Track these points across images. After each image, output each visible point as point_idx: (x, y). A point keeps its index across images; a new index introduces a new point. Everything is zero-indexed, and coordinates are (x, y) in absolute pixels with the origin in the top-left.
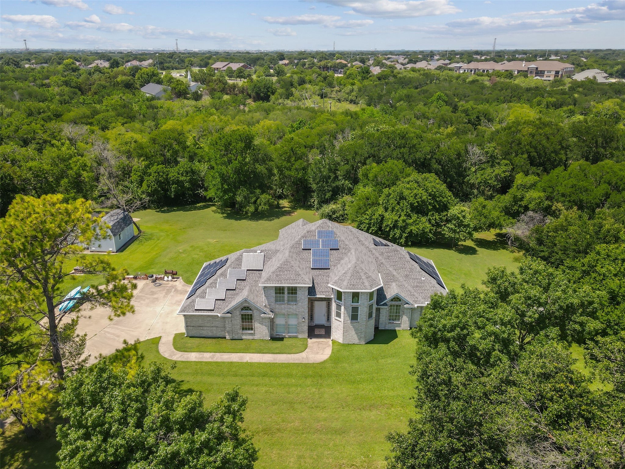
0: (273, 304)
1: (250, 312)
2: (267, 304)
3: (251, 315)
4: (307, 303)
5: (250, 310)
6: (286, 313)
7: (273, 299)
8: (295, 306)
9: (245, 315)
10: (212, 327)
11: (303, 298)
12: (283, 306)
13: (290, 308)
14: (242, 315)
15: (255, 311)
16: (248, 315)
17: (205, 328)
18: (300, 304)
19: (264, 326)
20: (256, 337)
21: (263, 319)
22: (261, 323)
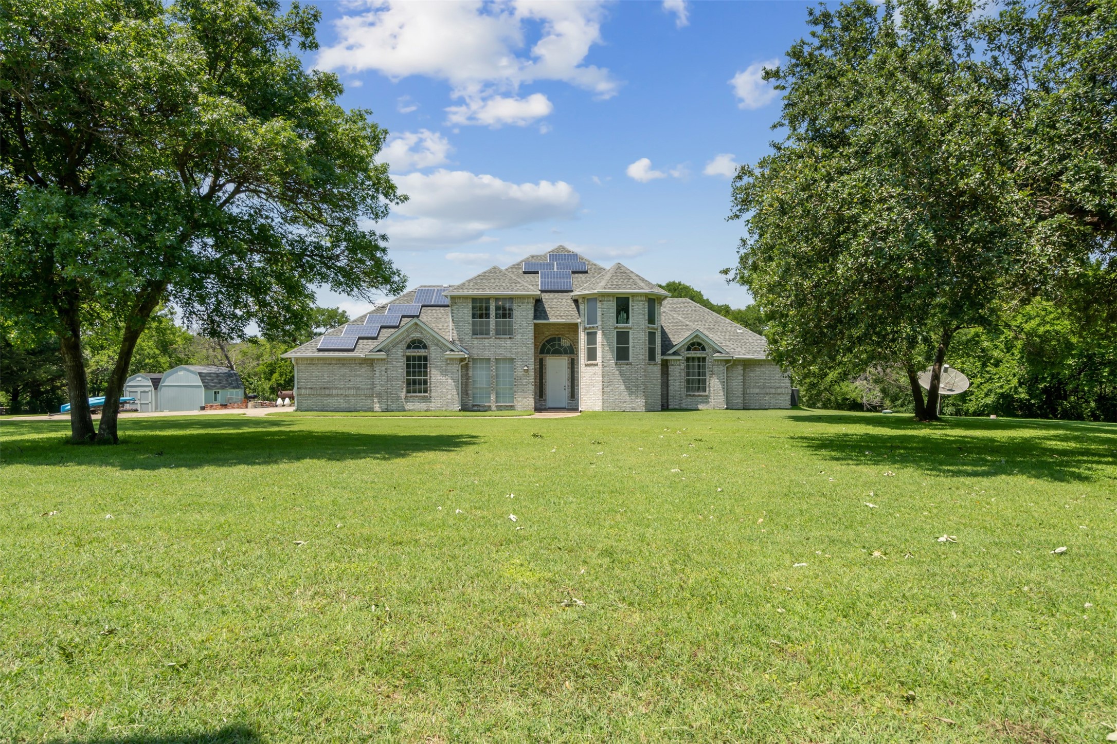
0: (467, 338)
1: (422, 352)
2: (456, 337)
3: (425, 358)
4: (531, 335)
5: (425, 347)
6: (492, 358)
7: (468, 328)
8: (508, 342)
9: (414, 357)
10: (349, 388)
11: (524, 324)
12: (486, 342)
13: (500, 346)
14: (408, 358)
15: (432, 348)
16: (420, 357)
17: (335, 392)
18: (519, 337)
19: (450, 381)
20: (432, 405)
21: (448, 364)
22: (444, 373)
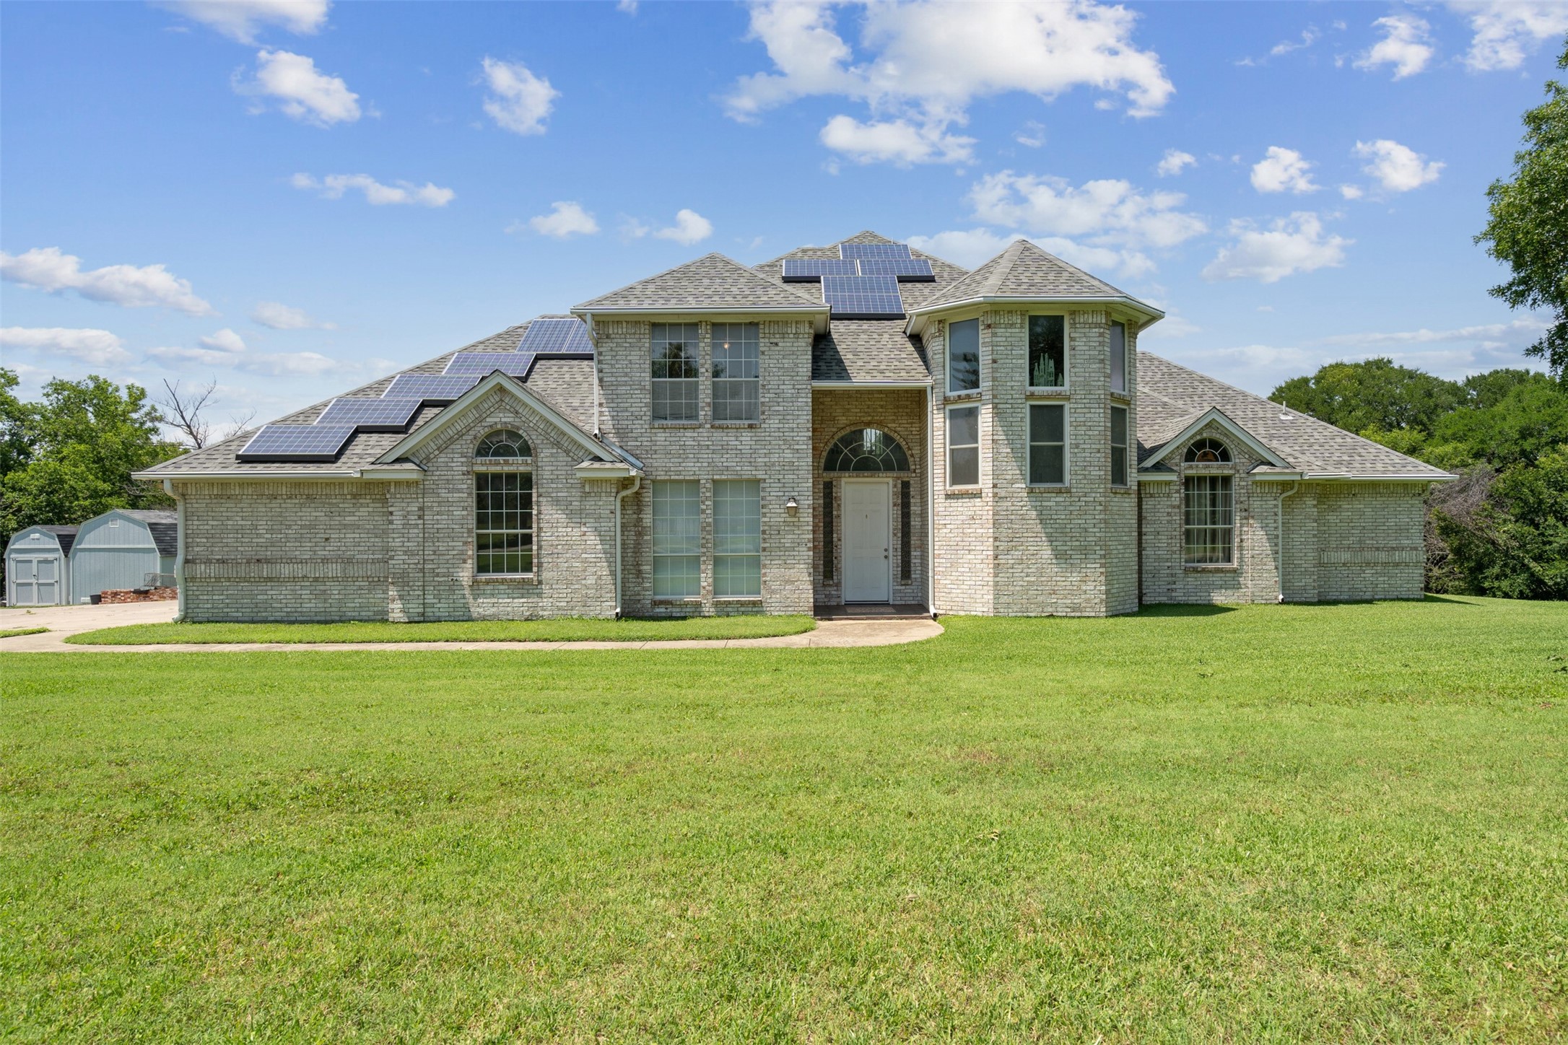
0: (641, 426)
1: (516, 465)
2: (608, 426)
3: (527, 480)
4: (805, 418)
5: (526, 450)
6: (704, 478)
7: (641, 402)
8: (746, 437)
9: (497, 477)
10: (325, 561)
11: (788, 390)
12: (688, 438)
13: (725, 448)
14: (482, 480)
15: (545, 454)
16: (511, 477)
17: (286, 570)
18: (774, 423)
19: (592, 539)
20: (545, 604)
21: (585, 495)
22: (576, 516)
